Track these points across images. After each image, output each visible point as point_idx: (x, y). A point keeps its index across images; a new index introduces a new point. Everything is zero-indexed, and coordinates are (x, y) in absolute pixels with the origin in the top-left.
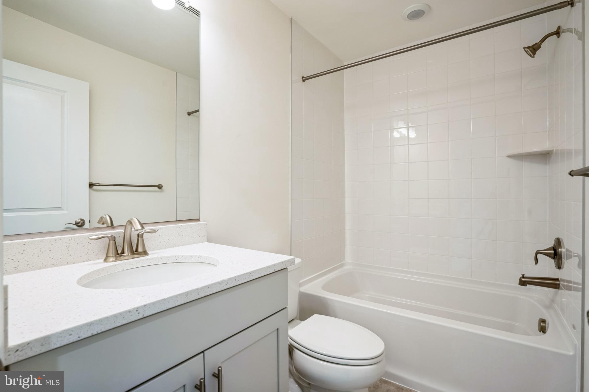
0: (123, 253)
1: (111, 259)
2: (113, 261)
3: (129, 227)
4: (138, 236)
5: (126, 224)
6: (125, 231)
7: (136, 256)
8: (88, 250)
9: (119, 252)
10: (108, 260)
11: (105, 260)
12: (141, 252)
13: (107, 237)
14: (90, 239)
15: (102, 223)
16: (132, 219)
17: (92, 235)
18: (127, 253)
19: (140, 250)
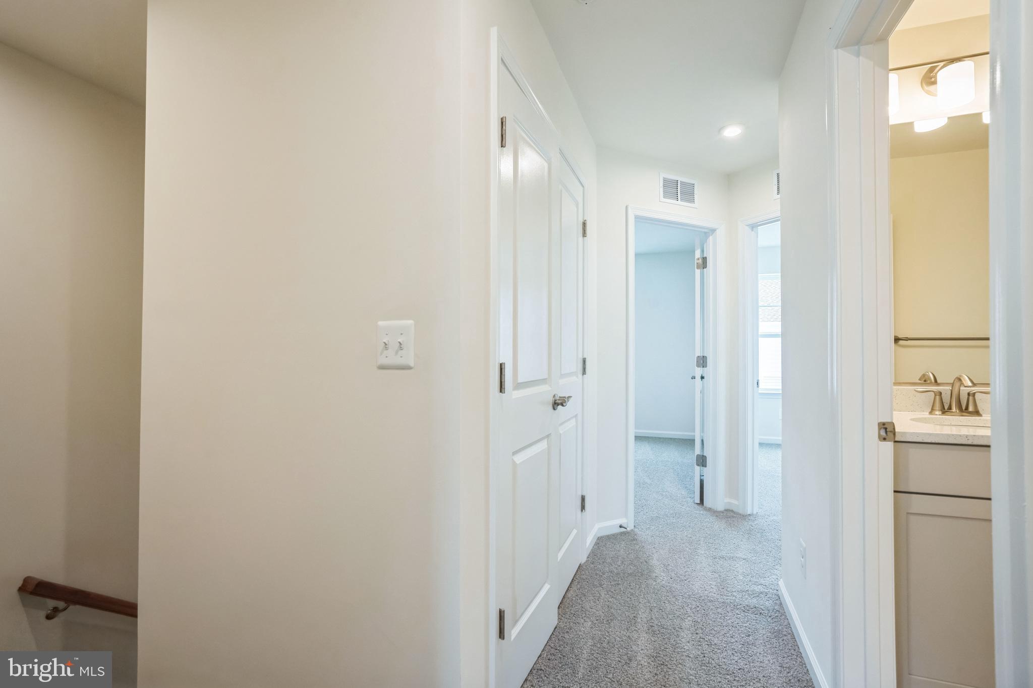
0: (950, 408)
1: (937, 413)
2: (939, 415)
3: (957, 385)
4: (969, 394)
5: (954, 381)
6: (952, 388)
7: (964, 414)
8: (913, 401)
9: (946, 407)
10: (933, 413)
11: (931, 413)
12: (970, 412)
13: (933, 391)
14: (916, 391)
15: (924, 380)
16: (960, 376)
17: (917, 389)
18: (954, 409)
19: (971, 409)
